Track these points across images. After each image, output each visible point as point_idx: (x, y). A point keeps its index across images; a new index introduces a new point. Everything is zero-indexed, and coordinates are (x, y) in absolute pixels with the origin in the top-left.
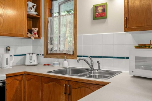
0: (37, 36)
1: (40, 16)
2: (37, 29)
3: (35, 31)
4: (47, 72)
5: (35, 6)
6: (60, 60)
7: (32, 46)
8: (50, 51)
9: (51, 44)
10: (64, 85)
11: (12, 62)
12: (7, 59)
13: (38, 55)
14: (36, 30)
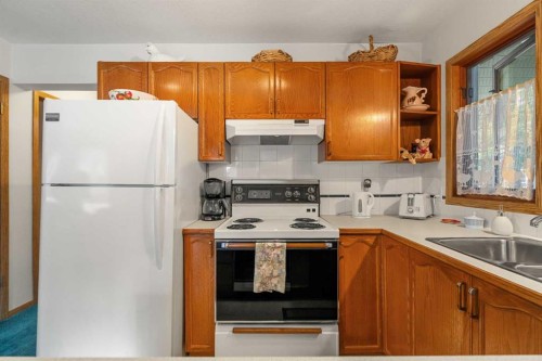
0: (428, 155)
1: (435, 110)
2: (428, 141)
3: (423, 145)
4: (427, 239)
5: (423, 91)
6: (490, 213)
7: (420, 178)
8: (463, 188)
9: (467, 171)
10: (459, 284)
11: (369, 207)
12: (360, 201)
13: (432, 196)
14: (425, 143)
